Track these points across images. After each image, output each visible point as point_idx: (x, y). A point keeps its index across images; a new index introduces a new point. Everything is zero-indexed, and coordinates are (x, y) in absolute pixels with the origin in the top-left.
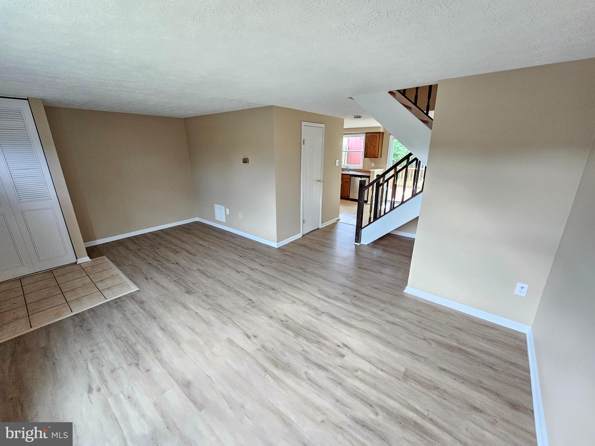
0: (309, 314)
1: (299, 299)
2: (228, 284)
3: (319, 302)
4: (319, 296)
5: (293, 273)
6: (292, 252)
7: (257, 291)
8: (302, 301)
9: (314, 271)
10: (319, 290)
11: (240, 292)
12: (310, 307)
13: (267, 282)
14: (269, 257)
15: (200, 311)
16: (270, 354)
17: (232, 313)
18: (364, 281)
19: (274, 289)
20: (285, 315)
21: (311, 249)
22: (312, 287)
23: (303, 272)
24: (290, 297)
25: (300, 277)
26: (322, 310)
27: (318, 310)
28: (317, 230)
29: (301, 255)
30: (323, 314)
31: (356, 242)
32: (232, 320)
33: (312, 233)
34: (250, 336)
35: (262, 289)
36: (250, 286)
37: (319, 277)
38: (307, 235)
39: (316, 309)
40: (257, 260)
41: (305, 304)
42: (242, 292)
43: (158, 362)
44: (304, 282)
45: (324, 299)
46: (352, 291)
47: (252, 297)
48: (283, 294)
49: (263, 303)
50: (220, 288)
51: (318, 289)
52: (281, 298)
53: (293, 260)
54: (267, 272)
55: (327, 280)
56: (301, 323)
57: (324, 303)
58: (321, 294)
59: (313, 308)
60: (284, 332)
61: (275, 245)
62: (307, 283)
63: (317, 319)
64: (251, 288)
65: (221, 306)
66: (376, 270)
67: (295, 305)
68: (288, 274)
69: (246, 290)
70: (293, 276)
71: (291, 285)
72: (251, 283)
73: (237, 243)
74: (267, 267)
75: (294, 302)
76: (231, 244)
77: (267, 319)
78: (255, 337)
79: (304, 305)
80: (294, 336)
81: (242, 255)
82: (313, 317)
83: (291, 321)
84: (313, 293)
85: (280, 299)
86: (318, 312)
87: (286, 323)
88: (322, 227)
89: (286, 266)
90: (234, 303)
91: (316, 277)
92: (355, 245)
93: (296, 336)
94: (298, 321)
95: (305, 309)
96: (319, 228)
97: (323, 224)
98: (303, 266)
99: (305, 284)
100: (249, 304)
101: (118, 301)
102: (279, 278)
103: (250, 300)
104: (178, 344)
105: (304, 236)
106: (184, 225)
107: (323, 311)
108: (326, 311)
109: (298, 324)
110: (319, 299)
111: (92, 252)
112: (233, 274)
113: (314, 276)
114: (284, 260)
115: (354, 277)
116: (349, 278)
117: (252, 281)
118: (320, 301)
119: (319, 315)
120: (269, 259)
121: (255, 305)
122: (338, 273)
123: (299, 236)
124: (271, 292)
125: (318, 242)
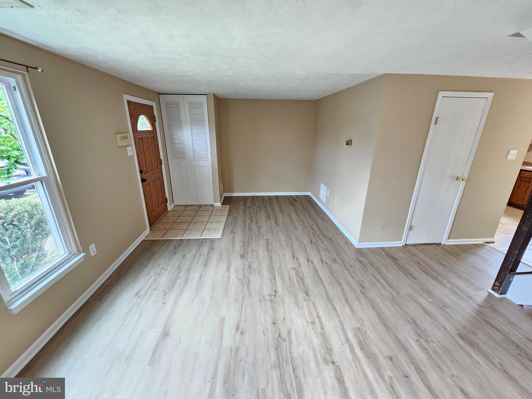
0: (315, 350)
1: (321, 323)
2: (274, 265)
3: (342, 346)
4: (350, 335)
5: (346, 287)
6: (371, 261)
7: (291, 286)
8: (322, 328)
9: (377, 298)
10: (359, 329)
11: (275, 278)
12: (323, 343)
13: (308, 281)
14: (338, 255)
15: (233, 277)
16: (234, 362)
17: (250, 294)
18: (449, 363)
19: (307, 294)
20: (290, 331)
21: (399, 267)
22: (352, 319)
23: (360, 292)
24: (315, 314)
25: (350, 296)
26: (336, 359)
27: (330, 354)
28: (435, 245)
29: (377, 269)
30: (331, 364)
31: (493, 289)
32: (243, 302)
33: (423, 247)
34: (239, 329)
35: (297, 287)
36: (290, 277)
37: (375, 311)
38: (413, 246)
39: (329, 350)
40: (323, 253)
41: (323, 335)
42: (277, 279)
43: (174, 301)
44: (349, 305)
45: (353, 345)
46: (410, 365)
47: (280, 290)
48: (311, 305)
49: (283, 302)
50: (265, 265)
51: (359, 326)
52: (305, 308)
53: (362, 271)
54: (319, 271)
55: (383, 322)
56: (295, 354)
57: (348, 351)
58: (356, 336)
59: (326, 347)
60: (268, 350)
61: (356, 244)
62: (351, 309)
63: (318, 365)
64: (288, 280)
65: (249, 282)
66: (497, 361)
67: (311, 327)
68: (340, 285)
69: (283, 279)
70: (343, 291)
71: (329, 300)
72: (294, 274)
73: (322, 227)
74: (325, 265)
75: (313, 323)
76: (315, 225)
77: (270, 321)
78: (242, 333)
79: (320, 336)
80: (273, 363)
81: (314, 241)
82: (316, 357)
83: (288, 344)
84: (346, 326)
85: (303, 309)
86: (328, 357)
87: (281, 342)
88: (446, 244)
89: (347, 275)
90: (260, 286)
91: (372, 308)
92: (490, 293)
93: (275, 365)
94: (294, 350)
95: (316, 341)
96: (440, 244)
97: (449, 240)
98: (367, 285)
99: (348, 309)
100: (270, 295)
101: (204, 241)
102: (325, 283)
103: (276, 292)
104: (196, 296)
105: (406, 246)
106: (295, 197)
107: (335, 361)
108: (339, 364)
109: (291, 353)
110: (347, 340)
111: (227, 201)
112: (288, 255)
113: (370, 306)
114: (351, 266)
115: (434, 345)
116: (425, 340)
117: (297, 273)
118: (345, 344)
119: (326, 361)
120: (336, 257)
121: (274, 299)
122: (411, 320)
123: (400, 244)
124: (301, 295)
125: (421, 262)
